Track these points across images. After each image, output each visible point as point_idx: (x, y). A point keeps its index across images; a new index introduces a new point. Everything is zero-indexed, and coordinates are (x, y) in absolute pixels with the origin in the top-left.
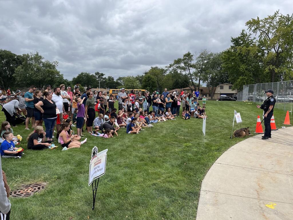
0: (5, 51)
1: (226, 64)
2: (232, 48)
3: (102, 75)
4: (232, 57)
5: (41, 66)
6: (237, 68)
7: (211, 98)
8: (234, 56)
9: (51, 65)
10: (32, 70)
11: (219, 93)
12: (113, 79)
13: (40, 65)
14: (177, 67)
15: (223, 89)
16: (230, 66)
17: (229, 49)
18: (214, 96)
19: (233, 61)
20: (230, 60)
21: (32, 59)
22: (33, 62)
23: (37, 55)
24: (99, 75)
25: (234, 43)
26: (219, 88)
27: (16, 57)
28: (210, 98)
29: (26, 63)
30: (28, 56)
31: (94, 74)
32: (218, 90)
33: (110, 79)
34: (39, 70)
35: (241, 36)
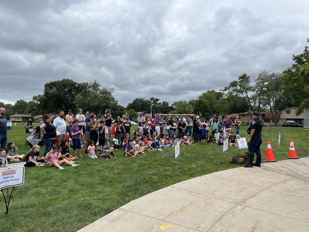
0: (67, 80)
1: (287, 85)
2: (294, 67)
3: (157, 100)
4: (294, 77)
5: (98, 93)
6: (301, 89)
7: (275, 124)
8: (296, 76)
9: (107, 92)
10: (90, 96)
11: (284, 118)
12: (167, 104)
13: (97, 91)
14: (234, 90)
15: (290, 114)
16: (292, 87)
17: (290, 68)
18: (279, 121)
19: (296, 81)
20: (292, 80)
21: (90, 87)
22: (91, 89)
23: (95, 83)
24: (154, 100)
25: (296, 61)
26: (285, 112)
27: (77, 85)
28: (273, 124)
29: (86, 90)
30: (87, 84)
31: (149, 100)
32: (284, 115)
33: (165, 104)
34: (96, 96)
35: (304, 53)
